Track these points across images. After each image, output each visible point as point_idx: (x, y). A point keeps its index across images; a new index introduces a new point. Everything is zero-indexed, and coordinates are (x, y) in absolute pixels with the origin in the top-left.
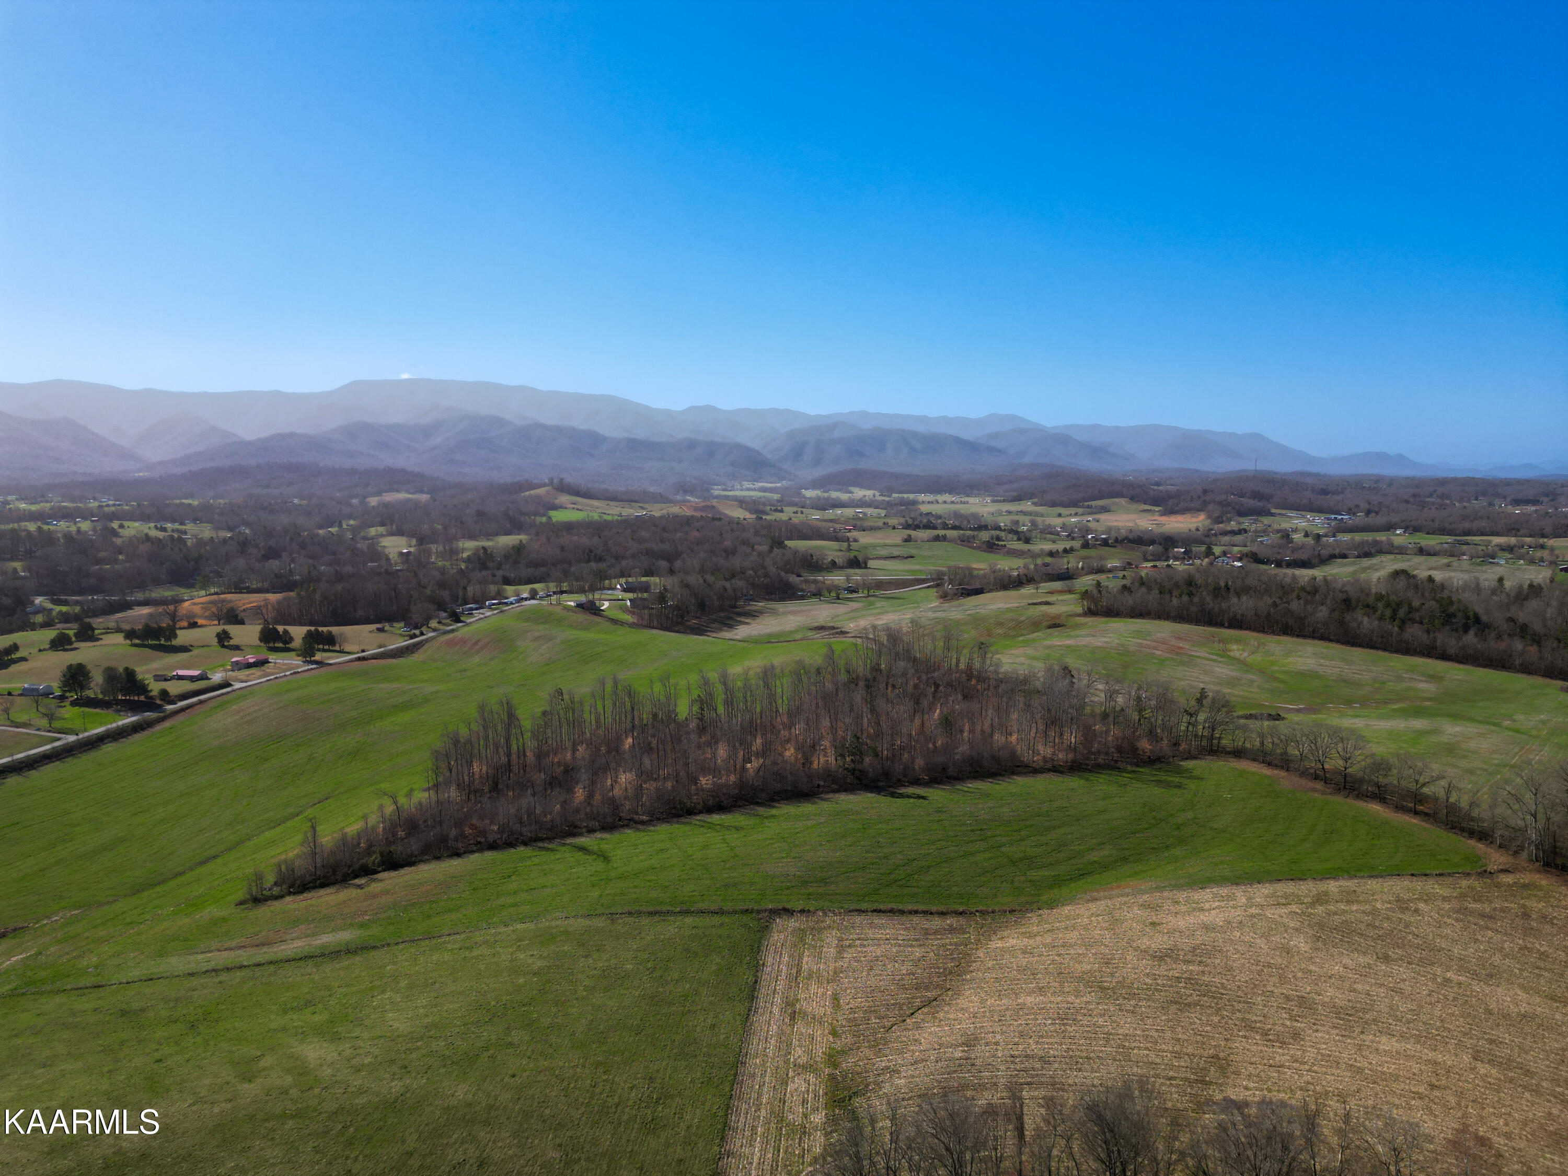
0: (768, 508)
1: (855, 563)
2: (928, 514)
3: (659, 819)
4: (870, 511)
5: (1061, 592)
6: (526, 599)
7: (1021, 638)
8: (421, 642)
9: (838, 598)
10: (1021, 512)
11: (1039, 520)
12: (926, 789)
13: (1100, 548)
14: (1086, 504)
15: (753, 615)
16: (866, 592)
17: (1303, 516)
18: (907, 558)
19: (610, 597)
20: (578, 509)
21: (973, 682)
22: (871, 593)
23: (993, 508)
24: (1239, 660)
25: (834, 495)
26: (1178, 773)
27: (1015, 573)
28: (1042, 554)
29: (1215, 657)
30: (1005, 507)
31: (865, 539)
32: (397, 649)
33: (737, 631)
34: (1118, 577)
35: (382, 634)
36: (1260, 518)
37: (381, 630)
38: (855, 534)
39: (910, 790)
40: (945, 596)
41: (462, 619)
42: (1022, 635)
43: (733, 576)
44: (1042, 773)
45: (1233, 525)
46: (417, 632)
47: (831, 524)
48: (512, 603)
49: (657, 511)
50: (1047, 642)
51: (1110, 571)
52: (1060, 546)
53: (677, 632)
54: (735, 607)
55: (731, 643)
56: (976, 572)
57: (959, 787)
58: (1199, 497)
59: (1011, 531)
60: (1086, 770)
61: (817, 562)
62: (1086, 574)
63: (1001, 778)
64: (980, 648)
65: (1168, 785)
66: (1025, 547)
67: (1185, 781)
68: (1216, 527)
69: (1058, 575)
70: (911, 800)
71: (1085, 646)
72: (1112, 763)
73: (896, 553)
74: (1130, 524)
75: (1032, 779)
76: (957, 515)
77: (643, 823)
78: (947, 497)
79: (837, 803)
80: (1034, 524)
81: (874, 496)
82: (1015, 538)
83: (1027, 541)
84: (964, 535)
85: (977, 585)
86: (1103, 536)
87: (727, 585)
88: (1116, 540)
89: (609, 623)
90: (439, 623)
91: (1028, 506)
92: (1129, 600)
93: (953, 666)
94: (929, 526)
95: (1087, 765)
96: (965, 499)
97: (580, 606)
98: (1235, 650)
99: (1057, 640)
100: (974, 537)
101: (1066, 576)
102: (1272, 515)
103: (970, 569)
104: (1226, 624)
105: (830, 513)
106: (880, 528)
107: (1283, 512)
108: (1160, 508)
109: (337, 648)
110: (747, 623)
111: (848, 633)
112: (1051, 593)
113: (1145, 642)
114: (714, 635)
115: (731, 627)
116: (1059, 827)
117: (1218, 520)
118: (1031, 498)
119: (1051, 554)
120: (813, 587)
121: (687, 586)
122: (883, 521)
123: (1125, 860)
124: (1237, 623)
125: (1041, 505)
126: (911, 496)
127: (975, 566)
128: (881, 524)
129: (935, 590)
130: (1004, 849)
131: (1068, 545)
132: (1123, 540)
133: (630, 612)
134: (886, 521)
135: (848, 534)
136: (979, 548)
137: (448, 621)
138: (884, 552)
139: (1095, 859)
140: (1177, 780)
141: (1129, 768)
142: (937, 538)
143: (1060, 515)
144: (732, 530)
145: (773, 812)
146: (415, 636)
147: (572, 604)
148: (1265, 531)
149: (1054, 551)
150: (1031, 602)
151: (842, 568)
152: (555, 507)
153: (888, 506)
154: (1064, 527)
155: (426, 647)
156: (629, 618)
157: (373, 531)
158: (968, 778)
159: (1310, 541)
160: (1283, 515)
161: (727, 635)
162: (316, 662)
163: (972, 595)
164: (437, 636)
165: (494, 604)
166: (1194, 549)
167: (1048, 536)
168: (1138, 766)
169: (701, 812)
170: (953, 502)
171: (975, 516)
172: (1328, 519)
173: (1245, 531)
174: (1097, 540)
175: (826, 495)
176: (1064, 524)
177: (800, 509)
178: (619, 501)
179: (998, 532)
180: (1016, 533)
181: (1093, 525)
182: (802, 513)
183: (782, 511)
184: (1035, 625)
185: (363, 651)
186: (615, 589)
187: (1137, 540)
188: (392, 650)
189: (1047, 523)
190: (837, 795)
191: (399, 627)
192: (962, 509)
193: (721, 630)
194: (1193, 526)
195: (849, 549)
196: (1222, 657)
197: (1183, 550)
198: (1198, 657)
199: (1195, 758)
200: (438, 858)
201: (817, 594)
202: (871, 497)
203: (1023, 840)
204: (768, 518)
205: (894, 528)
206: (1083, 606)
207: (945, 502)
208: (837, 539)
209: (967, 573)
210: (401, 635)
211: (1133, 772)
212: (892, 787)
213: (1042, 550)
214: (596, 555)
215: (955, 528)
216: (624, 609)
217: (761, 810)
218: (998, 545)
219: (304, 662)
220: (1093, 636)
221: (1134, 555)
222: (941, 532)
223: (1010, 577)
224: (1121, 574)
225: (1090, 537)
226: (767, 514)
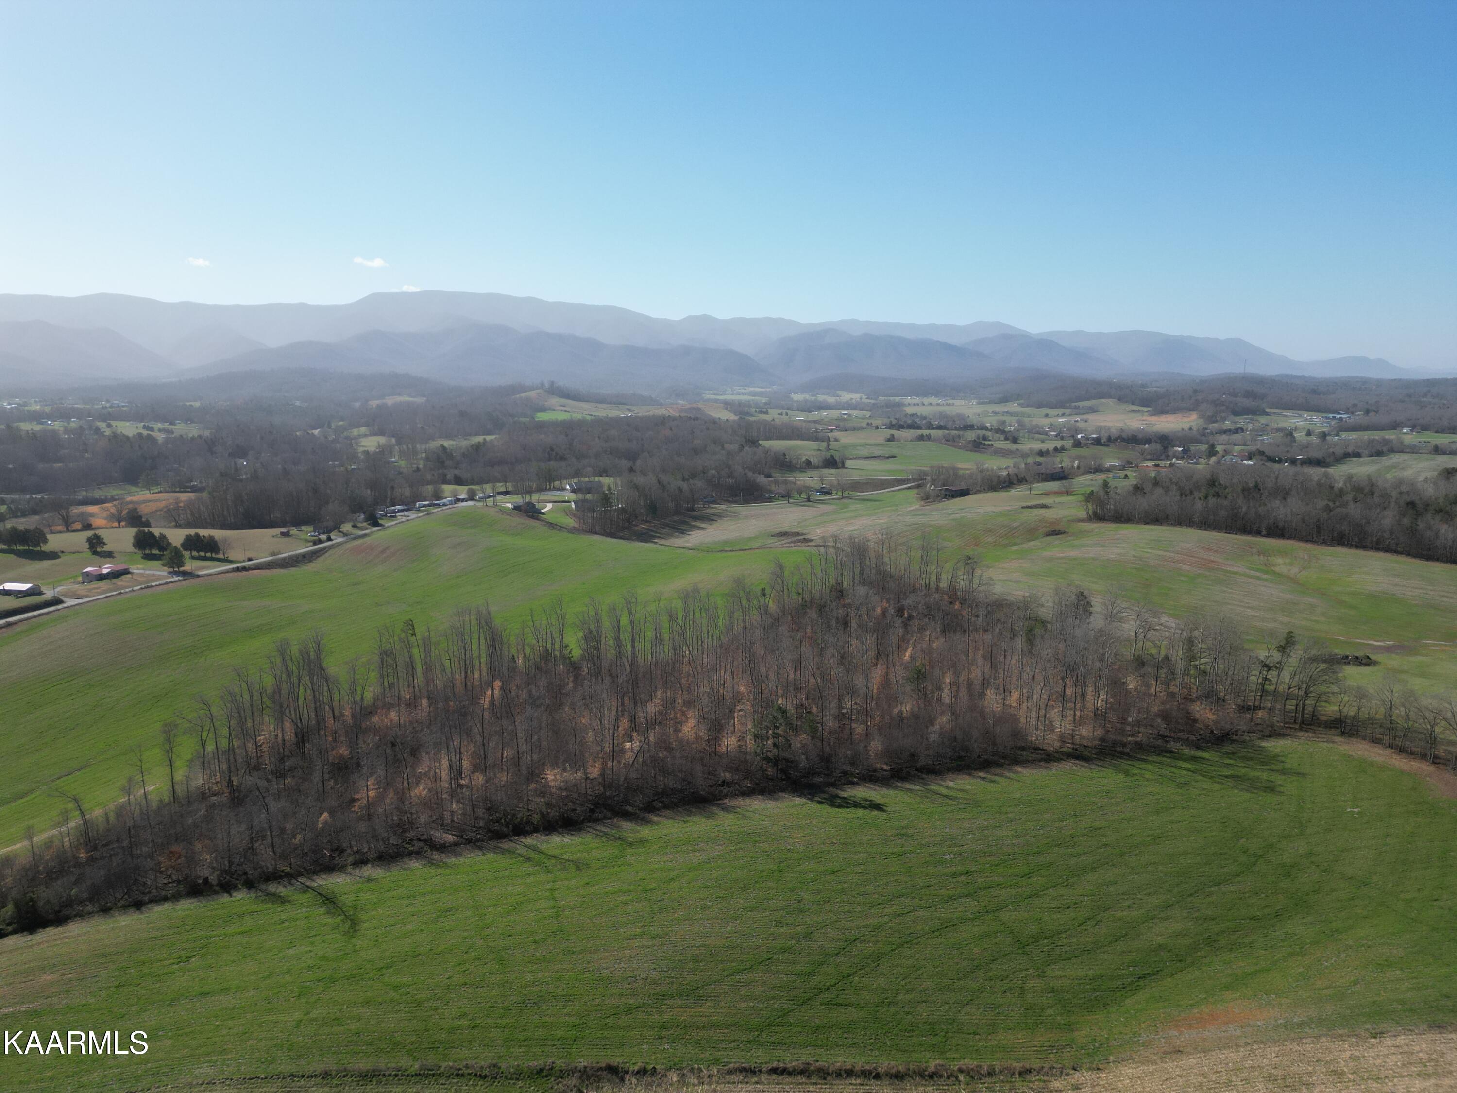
0: (753, 410)
1: (832, 463)
2: (913, 415)
3: (469, 841)
4: (855, 413)
5: (1056, 493)
6: (463, 500)
7: (1014, 548)
8: (325, 548)
9: (809, 500)
10: (1007, 413)
11: (1026, 420)
12: (885, 791)
13: (1091, 446)
14: (1073, 404)
15: (710, 519)
16: (840, 493)
17: (1300, 416)
18: (888, 457)
19: (556, 499)
20: (566, 411)
21: (957, 606)
22: (846, 494)
23: (979, 409)
24: (1288, 577)
25: (821, 398)
26: (1263, 763)
27: (1005, 473)
28: (1031, 452)
29: (1258, 574)
30: (992, 408)
31: (846, 439)
32: (290, 557)
33: (687, 538)
34: (1119, 477)
35: (286, 539)
36: (1255, 418)
37: (285, 535)
38: (837, 434)
39: (860, 792)
40: (926, 498)
41: (380, 522)
42: (1016, 544)
43: (693, 476)
44: (1058, 760)
45: (1228, 424)
46: (323, 537)
47: (813, 425)
48: (444, 505)
49: (642, 411)
50: (1047, 553)
51: (1108, 470)
52: (1050, 446)
53: (621, 538)
54: (692, 510)
55: (680, 551)
56: (961, 472)
57: (934, 787)
58: (1191, 397)
59: (998, 431)
60: (1122, 755)
61: (791, 462)
62: (1083, 474)
63: (998, 770)
64: (966, 564)
65: (1253, 785)
66: (1014, 447)
67: (1279, 779)
68: (1211, 426)
69: (1052, 474)
70: (860, 812)
71: (1093, 559)
72: (1160, 742)
73: (877, 453)
74: (1120, 425)
75: (1044, 772)
76: (942, 416)
77: (443, 848)
78: (933, 400)
79: (745, 817)
80: (1021, 424)
81: (861, 399)
82: (1002, 437)
83: (1015, 440)
84: (949, 434)
85: (963, 486)
86: (1094, 436)
87: (685, 486)
88: (1109, 439)
89: (545, 528)
90: (354, 526)
91: (1014, 407)
92: (1143, 503)
93: (933, 585)
94: (913, 426)
95: (1124, 745)
96: (951, 401)
97: (516, 508)
98: (1281, 564)
99: (1057, 549)
100: (959, 437)
101: (1060, 476)
102: (1267, 414)
103: (955, 469)
104: (1264, 533)
105: (815, 415)
106: (863, 428)
107: (1279, 411)
108: (1149, 409)
109: (221, 556)
110: (703, 529)
111: (811, 540)
112: (1047, 494)
113: (1168, 554)
114: (662, 542)
115: (683, 532)
116: (1094, 869)
117: (1212, 420)
118: (1017, 399)
119: (1041, 453)
120: (782, 489)
121: (636, 487)
122: (866, 421)
123: (1210, 942)
124: (1278, 531)
125: (1028, 406)
126: (897, 399)
127: (960, 465)
128: (864, 425)
129: (916, 491)
130: (1005, 916)
131: (1059, 444)
132: (1116, 439)
133: (574, 515)
134: (870, 421)
135: (830, 435)
136: (963, 448)
137: (365, 524)
138: (865, 452)
139: (1160, 940)
140: (1265, 776)
141: (1186, 751)
142: (921, 438)
143: (1047, 416)
144: (708, 429)
145: (645, 832)
146: (320, 541)
147: (510, 506)
148: (1263, 430)
149: (1044, 450)
150: (1025, 504)
151: (817, 467)
152: (543, 410)
153: (873, 408)
154: (1051, 427)
155: (327, 555)
156: (570, 522)
157: (355, 432)
158: (949, 770)
159: (1313, 439)
160: (1279, 414)
161: (678, 541)
162: (185, 574)
163: (956, 497)
164: (345, 542)
165: (424, 506)
166: (1192, 448)
167: (1037, 436)
168: (1198, 748)
169: (536, 830)
170: (938, 404)
171: (961, 417)
172: (1327, 418)
173: (1242, 430)
174: (1088, 439)
175: (813, 398)
176: (1052, 425)
177: (784, 411)
178: (608, 403)
179: (984, 432)
180: (1003, 432)
181: (1081, 425)
182: (787, 414)
183: (767, 413)
184: (1031, 533)
185: (250, 560)
186: (564, 489)
187: (1133, 440)
188: (284, 559)
189: (1034, 423)
190: (748, 801)
191: (308, 531)
192: (947, 410)
193: (671, 536)
194: (1186, 426)
195: (828, 448)
196: (1266, 573)
197: (1180, 449)
198: (1236, 573)
199: (1282, 735)
200: (105, 911)
201: (787, 496)
202: (858, 399)
203: (1037, 895)
204: (752, 419)
205: (877, 428)
206: (1088, 509)
207: (931, 404)
208: (817, 439)
209: (951, 472)
210: (307, 541)
211: (1194, 759)
212: (833, 785)
213: (1031, 450)
214: (557, 454)
215: (940, 427)
216: (568, 512)
217: (628, 828)
218: (984, 444)
219: (170, 573)
220: (1103, 546)
221: (1132, 453)
222: (926, 432)
223: (999, 477)
224: (1122, 474)
225: (1079, 436)
226: (752, 416)
